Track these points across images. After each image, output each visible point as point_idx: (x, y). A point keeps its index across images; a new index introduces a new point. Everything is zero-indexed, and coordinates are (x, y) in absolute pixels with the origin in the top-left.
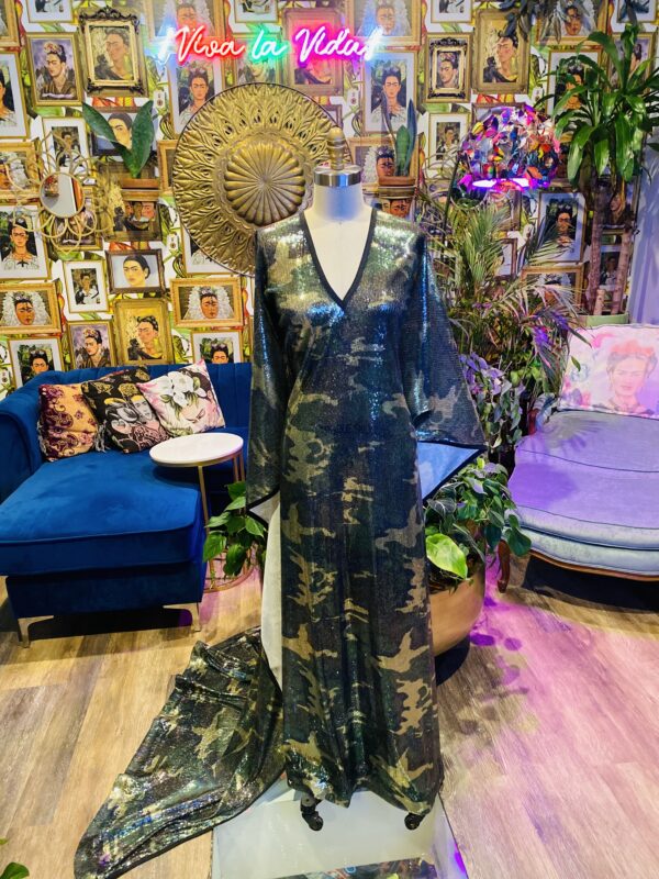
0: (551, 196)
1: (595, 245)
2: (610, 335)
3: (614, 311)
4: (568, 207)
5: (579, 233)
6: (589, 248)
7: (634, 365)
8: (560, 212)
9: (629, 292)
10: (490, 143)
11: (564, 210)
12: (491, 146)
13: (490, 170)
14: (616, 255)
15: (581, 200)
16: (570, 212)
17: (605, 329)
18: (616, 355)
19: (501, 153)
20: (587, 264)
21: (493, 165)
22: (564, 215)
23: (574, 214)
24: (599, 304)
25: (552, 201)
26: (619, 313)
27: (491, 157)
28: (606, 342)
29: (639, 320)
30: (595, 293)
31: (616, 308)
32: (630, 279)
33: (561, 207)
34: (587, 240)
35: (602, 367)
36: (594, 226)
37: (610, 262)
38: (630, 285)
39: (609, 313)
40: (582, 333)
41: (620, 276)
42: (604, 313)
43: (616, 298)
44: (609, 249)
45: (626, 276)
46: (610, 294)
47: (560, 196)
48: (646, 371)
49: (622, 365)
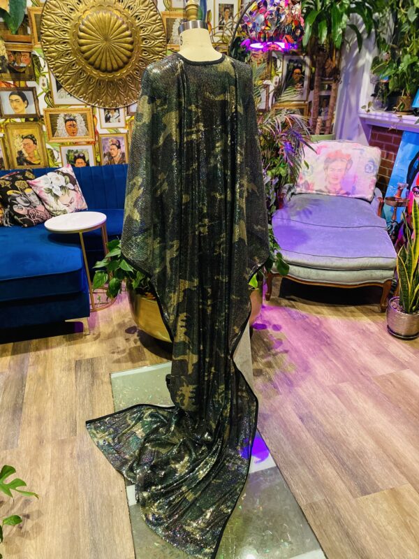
0: (289, 57)
1: (316, 90)
2: (326, 147)
3: (326, 132)
4: (300, 65)
5: (306, 83)
6: (312, 92)
7: (339, 165)
8: (295, 68)
9: (334, 121)
10: (262, 17)
11: (297, 67)
12: (263, 20)
13: (262, 36)
14: (328, 97)
15: (308, 60)
16: (301, 68)
17: (322, 143)
18: (329, 159)
19: (269, 25)
20: (310, 103)
21: (264, 33)
22: (297, 71)
23: (303, 70)
24: (318, 127)
25: (290, 61)
26: (330, 133)
27: (263, 27)
28: (323, 151)
29: (340, 138)
30: (315, 122)
31: (327, 130)
32: (335, 113)
33: (296, 65)
34: (311, 87)
35: (322, 166)
36: (316, 78)
37: (324, 102)
38: (335, 116)
39: (323, 134)
40: (311, 145)
41: (330, 110)
42: (321, 134)
43: (328, 124)
44: (324, 93)
45: (333, 109)
46: (324, 122)
47: (295, 58)
48: (346, 168)
49: (333, 165)
